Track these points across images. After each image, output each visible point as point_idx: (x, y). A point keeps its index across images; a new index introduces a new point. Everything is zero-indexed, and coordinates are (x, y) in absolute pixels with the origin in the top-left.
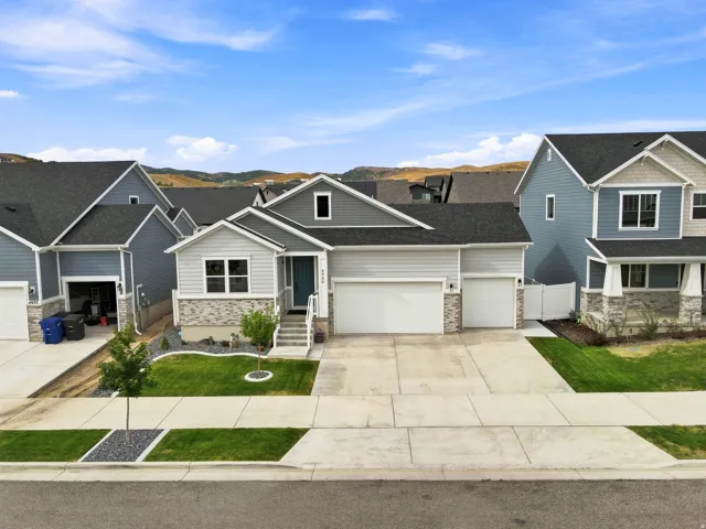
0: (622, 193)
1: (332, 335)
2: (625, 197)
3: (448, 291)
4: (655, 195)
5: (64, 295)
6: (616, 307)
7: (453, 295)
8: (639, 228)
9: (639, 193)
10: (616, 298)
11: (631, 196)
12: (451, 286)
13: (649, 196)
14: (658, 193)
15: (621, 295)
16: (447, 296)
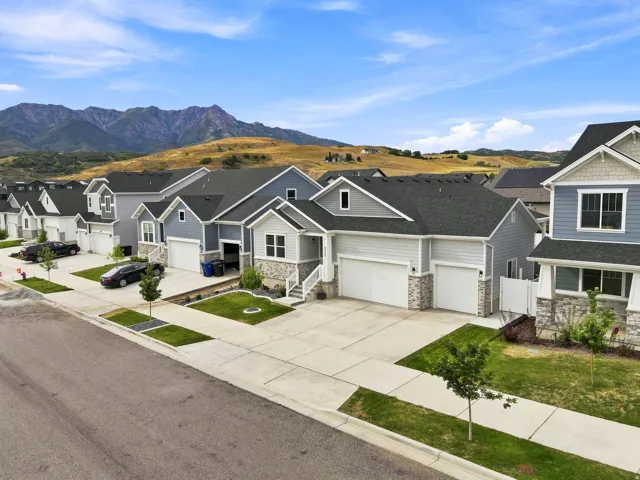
0: (581, 192)
1: (336, 296)
2: (585, 196)
3: (411, 274)
4: (621, 195)
5: (221, 250)
6: (544, 308)
7: (415, 277)
8: (600, 229)
9: (601, 191)
10: (545, 300)
11: (592, 195)
12: (414, 270)
13: (613, 195)
14: (624, 192)
15: (550, 297)
16: (411, 278)
